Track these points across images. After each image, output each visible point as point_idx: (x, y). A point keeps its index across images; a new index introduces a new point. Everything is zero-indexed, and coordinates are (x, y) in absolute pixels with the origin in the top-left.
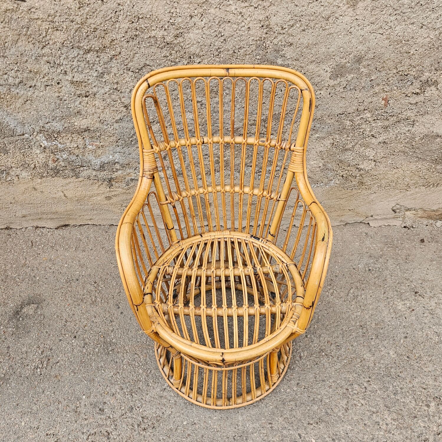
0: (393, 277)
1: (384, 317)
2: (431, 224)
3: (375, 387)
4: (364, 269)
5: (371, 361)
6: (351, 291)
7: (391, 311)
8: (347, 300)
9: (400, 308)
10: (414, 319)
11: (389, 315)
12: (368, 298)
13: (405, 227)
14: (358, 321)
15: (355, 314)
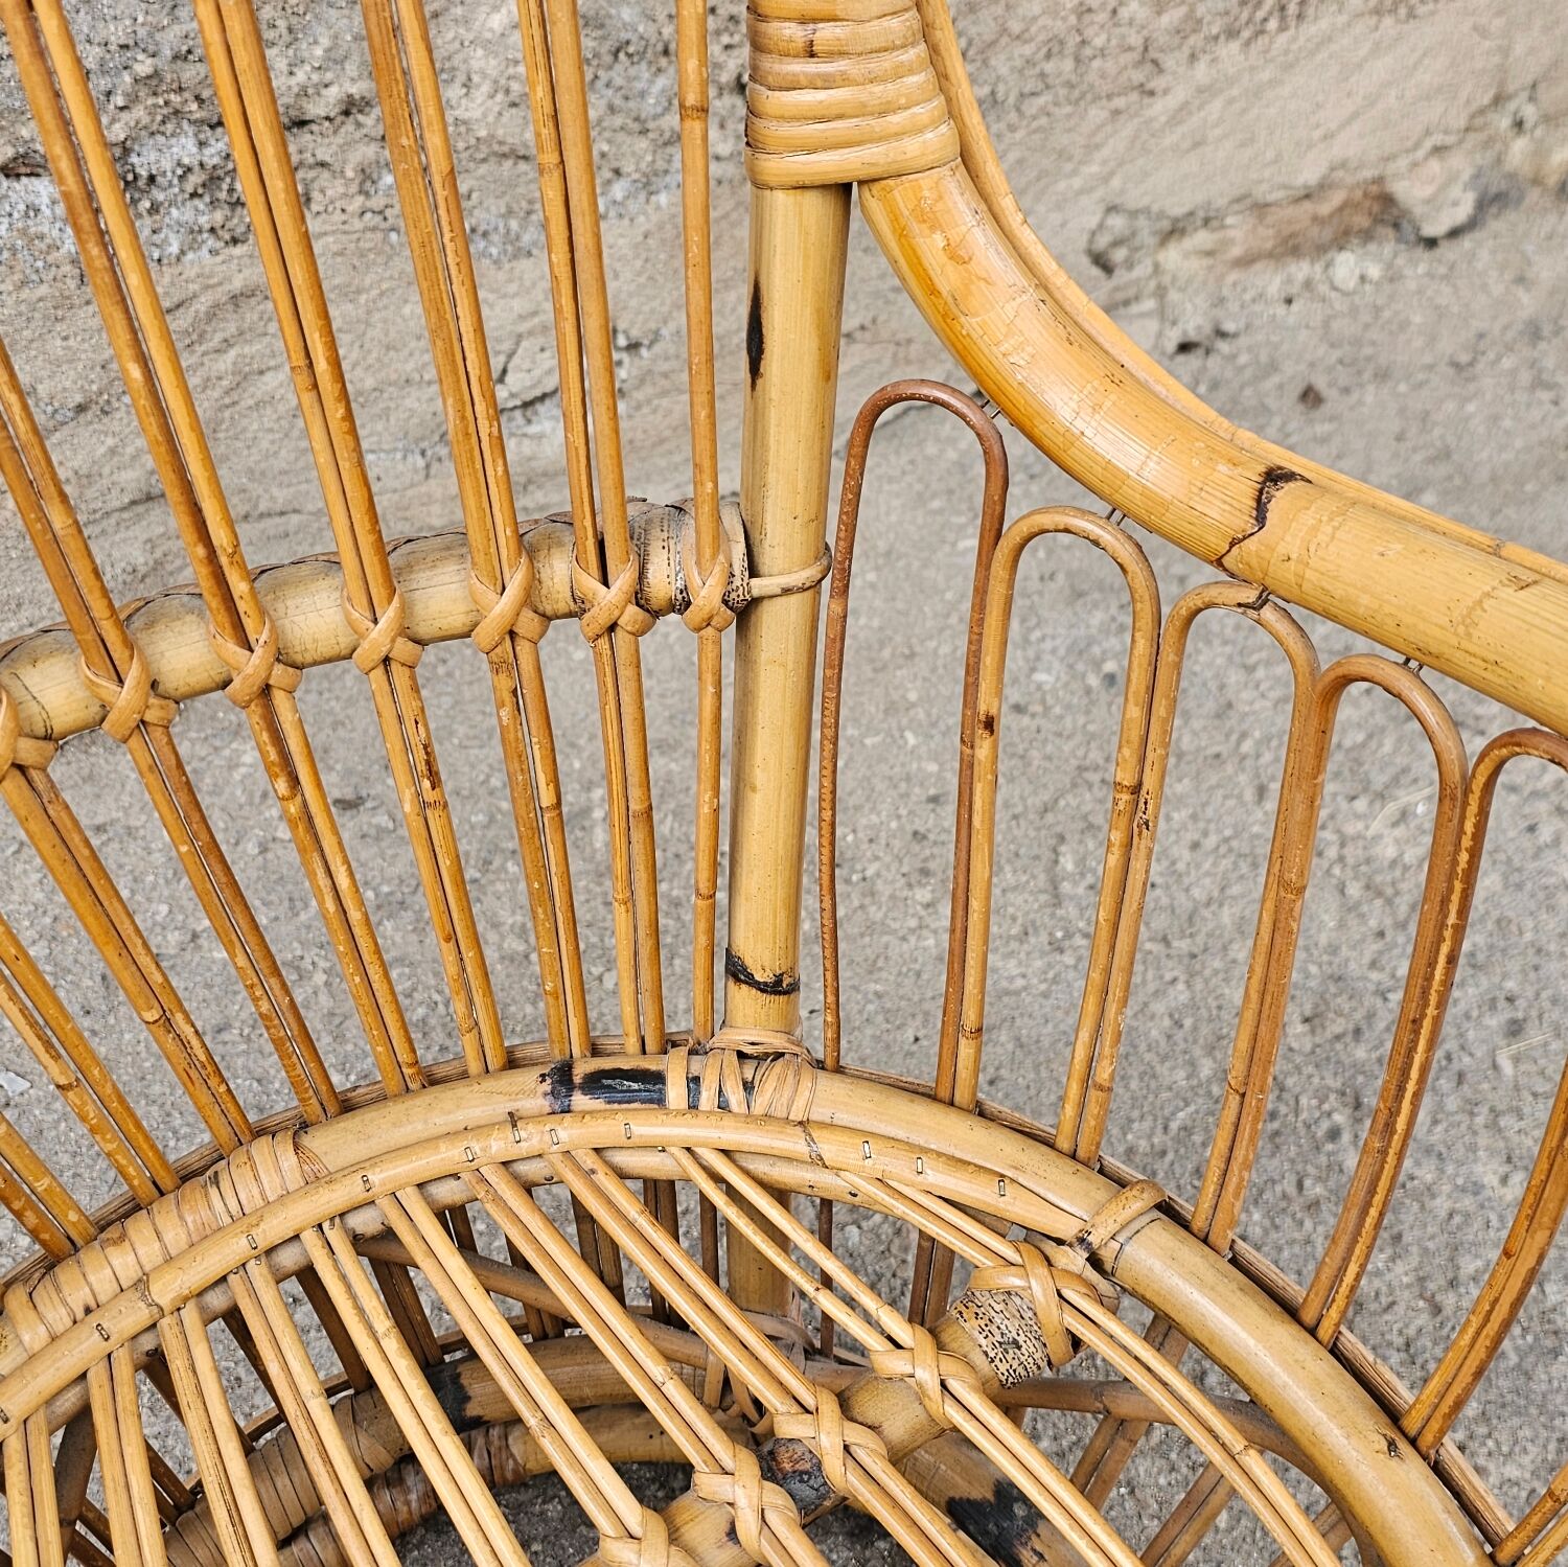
0: (1260, 673)
1: (1333, 950)
2: (1308, 284)
3: (1511, 1471)
4: (1074, 686)
5: (1404, 1297)
6: (1068, 863)
7: (1354, 890)
8: (1068, 936)
9: (1391, 852)
10: (1499, 887)
11: (1352, 921)
12: (1181, 866)
13: (1185, 347)
14: (1197, 1052)
15: (1158, 1007)
